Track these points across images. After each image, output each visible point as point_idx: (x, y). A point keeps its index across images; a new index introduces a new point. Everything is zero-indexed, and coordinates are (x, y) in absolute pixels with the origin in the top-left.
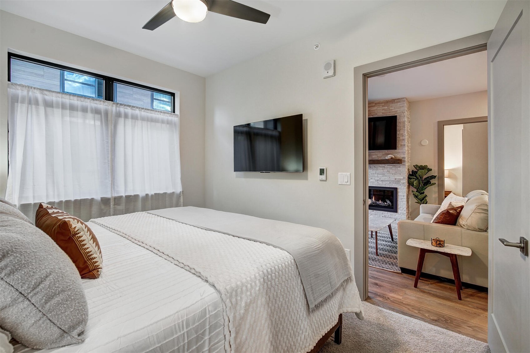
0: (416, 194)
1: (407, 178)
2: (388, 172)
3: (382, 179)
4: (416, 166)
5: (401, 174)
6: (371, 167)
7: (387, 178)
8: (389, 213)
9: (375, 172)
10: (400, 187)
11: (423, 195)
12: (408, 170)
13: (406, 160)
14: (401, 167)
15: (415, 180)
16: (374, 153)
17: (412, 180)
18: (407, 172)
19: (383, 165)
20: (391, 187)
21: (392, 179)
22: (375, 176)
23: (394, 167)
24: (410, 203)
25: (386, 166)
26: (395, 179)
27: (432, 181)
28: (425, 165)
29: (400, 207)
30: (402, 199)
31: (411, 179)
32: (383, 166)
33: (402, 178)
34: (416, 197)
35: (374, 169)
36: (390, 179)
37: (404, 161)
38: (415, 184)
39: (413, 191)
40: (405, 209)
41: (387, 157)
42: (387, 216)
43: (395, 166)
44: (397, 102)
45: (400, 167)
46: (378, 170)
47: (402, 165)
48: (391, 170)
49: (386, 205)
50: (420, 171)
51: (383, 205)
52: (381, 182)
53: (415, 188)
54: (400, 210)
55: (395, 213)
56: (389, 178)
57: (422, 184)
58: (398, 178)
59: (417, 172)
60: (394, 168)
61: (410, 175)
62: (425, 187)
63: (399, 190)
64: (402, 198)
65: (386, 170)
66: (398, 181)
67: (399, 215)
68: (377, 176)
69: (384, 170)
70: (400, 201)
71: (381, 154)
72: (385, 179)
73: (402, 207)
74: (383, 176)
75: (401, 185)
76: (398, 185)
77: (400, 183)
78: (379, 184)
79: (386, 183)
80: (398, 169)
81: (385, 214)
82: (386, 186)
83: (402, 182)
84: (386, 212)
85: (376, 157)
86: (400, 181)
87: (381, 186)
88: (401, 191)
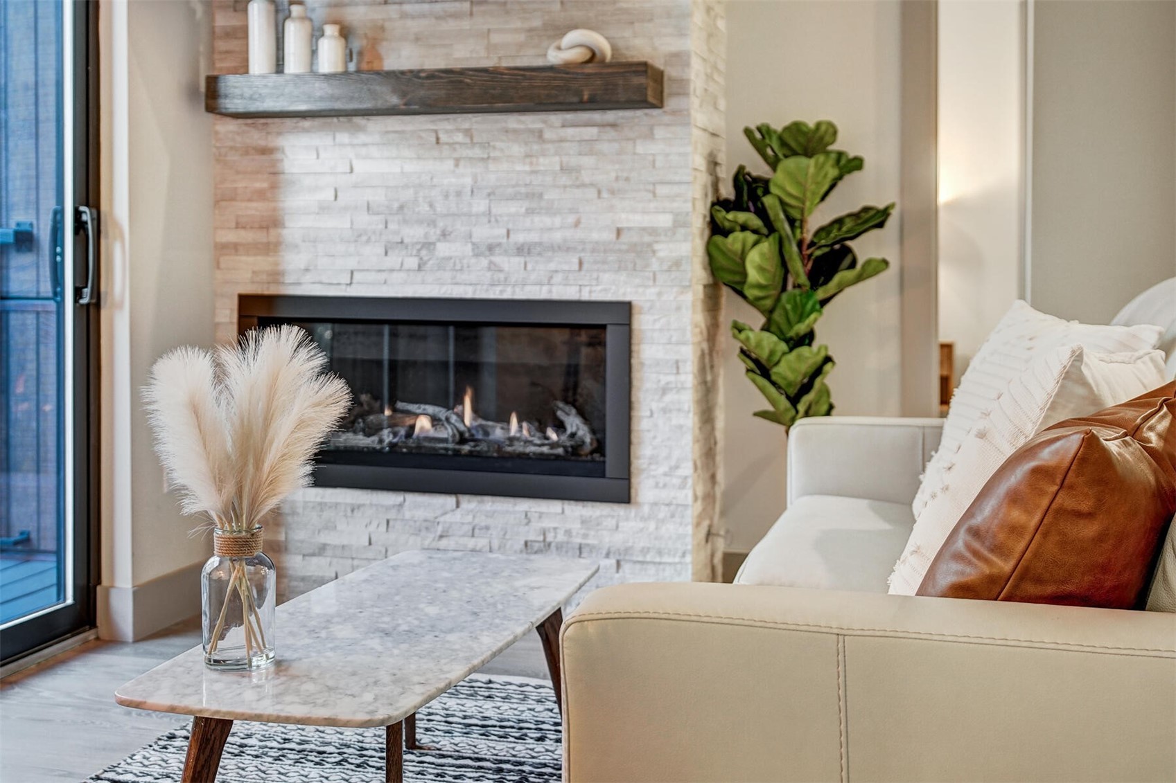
0: (759, 345)
1: (698, 222)
2: (564, 180)
3: (520, 238)
4: (760, 138)
5: (662, 190)
6: (443, 138)
7: (553, 228)
8: (576, 511)
9: (468, 181)
10: (651, 292)
11: (809, 355)
12: (713, 164)
13: (696, 74)
14: (658, 132)
15: (756, 243)
16: (466, 24)
17: (736, 241)
18: (704, 179)
19: (531, 121)
20: (585, 296)
21: (595, 236)
22: (469, 215)
23: (612, 133)
24: (720, 423)
25: (552, 124)
26: (619, 232)
27: (865, 247)
28: (819, 125)
29: (654, 460)
30: (665, 391)
31: (726, 233)
32: (531, 131)
33: (665, 221)
34: (761, 369)
36: (579, 234)
37: (682, 88)
38: (753, 275)
39: (738, 328)
40: (687, 469)
41: (559, 48)
42: (561, 537)
43: (612, 126)
45: (650, 136)
46: (492, 166)
47: (666, 119)
48: (588, 161)
49: (554, 445)
50: (790, 163)
51: (531, 449)
52: (511, 264)
53: (754, 303)
54: (651, 482)
55: (619, 510)
56: (577, 224)
57: (800, 272)
58: (636, 220)
59: (765, 184)
60: (604, 147)
61: (721, 204)
62: (821, 294)
63: (643, 323)
64: (664, 379)
65: (549, 163)
66: (635, 245)
67: (643, 519)
68: (484, 214)
69: (541, 160)
70: (654, 406)
71: (518, 24)
72: (546, 238)
73: (668, 457)
74: (530, 212)
75: (658, 276)
76: (637, 281)
77: (655, 265)
78: (502, 276)
79: (552, 266)
80: (641, 148)
81: (547, 524)
82: (550, 291)
83: (661, 260)
84: (554, 506)
85: (483, 53)
86: (649, 245)
87: (513, 294)
88: (658, 326)
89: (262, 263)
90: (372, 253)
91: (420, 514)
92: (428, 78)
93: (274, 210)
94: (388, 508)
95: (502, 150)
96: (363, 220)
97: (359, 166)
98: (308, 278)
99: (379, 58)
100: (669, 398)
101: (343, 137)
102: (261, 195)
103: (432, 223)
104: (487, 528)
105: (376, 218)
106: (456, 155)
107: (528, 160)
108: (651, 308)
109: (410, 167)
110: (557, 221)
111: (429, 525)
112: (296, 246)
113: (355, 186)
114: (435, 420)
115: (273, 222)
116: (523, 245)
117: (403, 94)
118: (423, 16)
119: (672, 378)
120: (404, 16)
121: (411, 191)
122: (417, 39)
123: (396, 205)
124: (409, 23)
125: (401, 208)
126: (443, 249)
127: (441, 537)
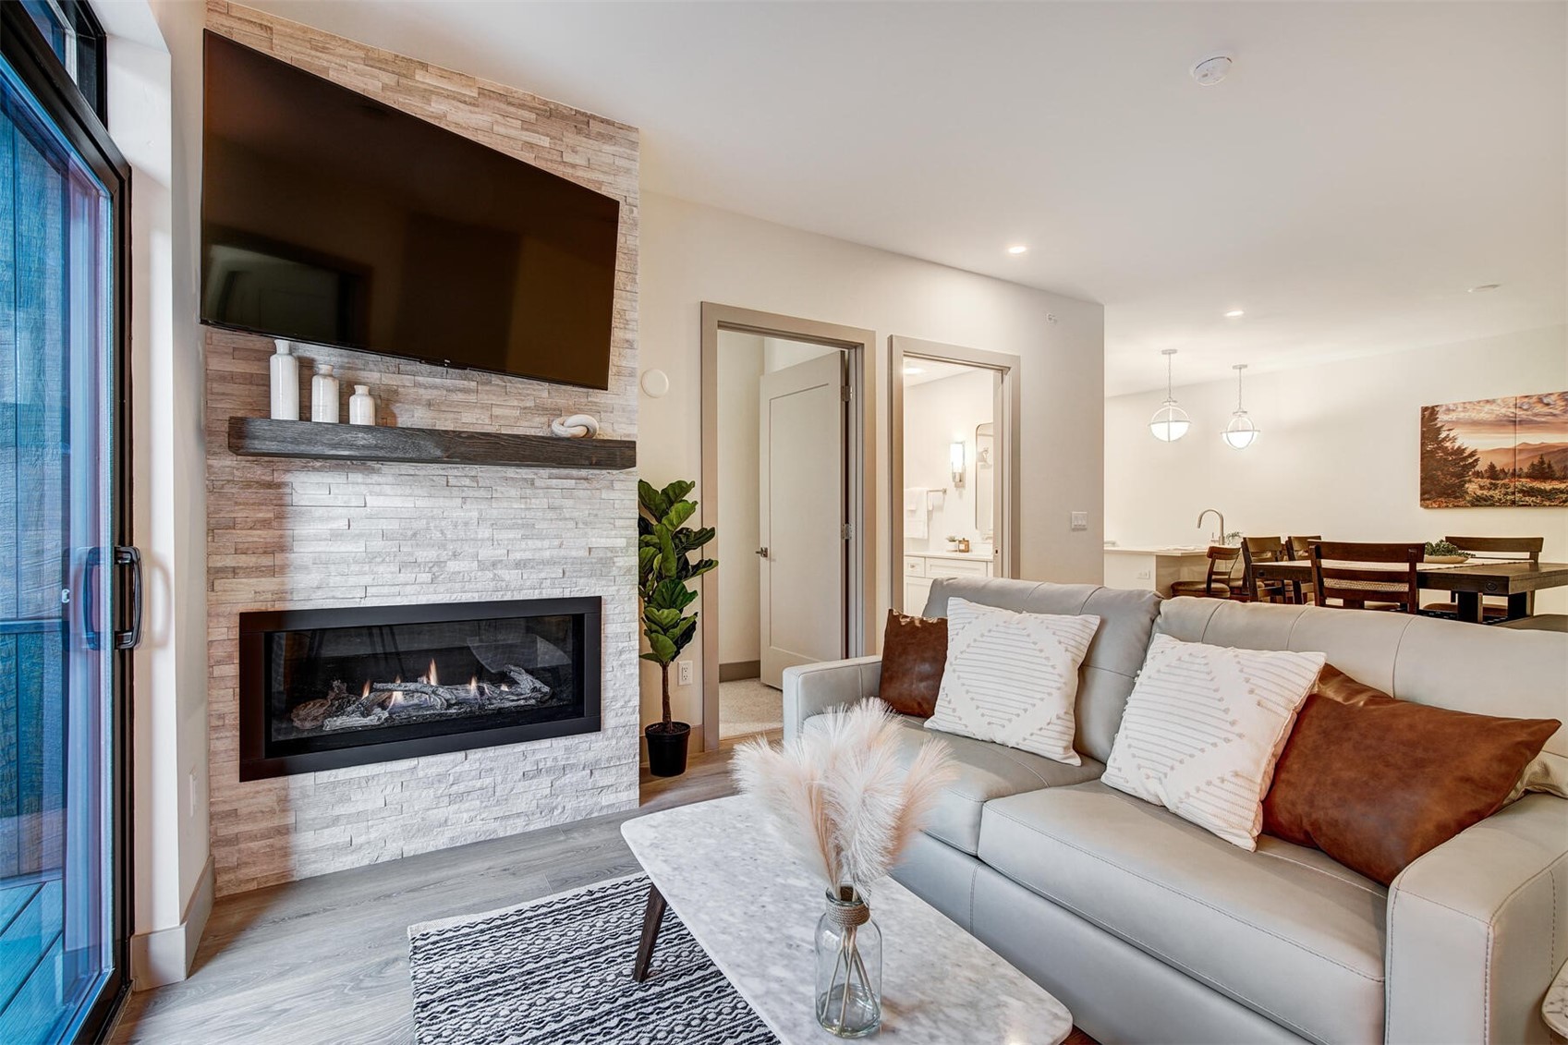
2: (551, 515)
3: (518, 556)
5: (618, 523)
6: (452, 481)
7: (546, 550)
8: (560, 744)
9: (475, 514)
10: (613, 589)
14: (617, 485)
16: (472, 398)
19: (526, 473)
20: (567, 595)
21: (574, 553)
22: (475, 540)
23: (585, 484)
25: (542, 475)
26: (590, 550)
29: (614, 699)
30: (621, 653)
32: (527, 480)
35: (471, 493)
36: (563, 552)
43: (586, 479)
44: (600, 136)
46: (494, 505)
47: (622, 477)
48: (569, 503)
51: (508, 704)
52: (510, 576)
54: (613, 713)
55: (592, 736)
56: (560, 545)
57: (672, 569)
58: (603, 542)
60: (580, 493)
63: (606, 610)
65: (540, 502)
66: (601, 559)
67: (608, 739)
68: (488, 539)
69: (533, 501)
70: (615, 663)
71: (516, 403)
72: (537, 556)
73: (623, 696)
74: (524, 537)
75: (617, 579)
76: (604, 582)
77: (615, 571)
78: (504, 584)
79: (543, 575)
80: (605, 495)
81: (538, 756)
82: (541, 593)
83: (620, 568)
84: (545, 743)
85: (487, 421)
86: (611, 558)
87: (512, 597)
88: (617, 611)
89: (268, 584)
90: (386, 571)
91: (433, 771)
92: (468, 438)
93: (281, 537)
94: (402, 773)
95: (502, 493)
96: (377, 545)
97: (371, 501)
98: (319, 593)
99: (394, 416)
100: (623, 657)
101: (357, 477)
102: (265, 524)
103: (443, 546)
104: (492, 769)
105: (390, 543)
106: (464, 495)
107: (523, 500)
108: (613, 600)
109: (420, 503)
110: (546, 543)
111: (441, 778)
112: (306, 568)
113: (370, 517)
114: (407, 693)
115: (281, 547)
116: (520, 561)
117: (446, 449)
118: (435, 387)
119: (626, 644)
120: (417, 385)
121: (424, 522)
122: (429, 404)
123: (410, 533)
124: (422, 391)
125: (414, 535)
126: (453, 566)
127: (452, 784)
